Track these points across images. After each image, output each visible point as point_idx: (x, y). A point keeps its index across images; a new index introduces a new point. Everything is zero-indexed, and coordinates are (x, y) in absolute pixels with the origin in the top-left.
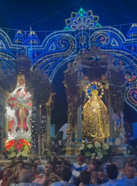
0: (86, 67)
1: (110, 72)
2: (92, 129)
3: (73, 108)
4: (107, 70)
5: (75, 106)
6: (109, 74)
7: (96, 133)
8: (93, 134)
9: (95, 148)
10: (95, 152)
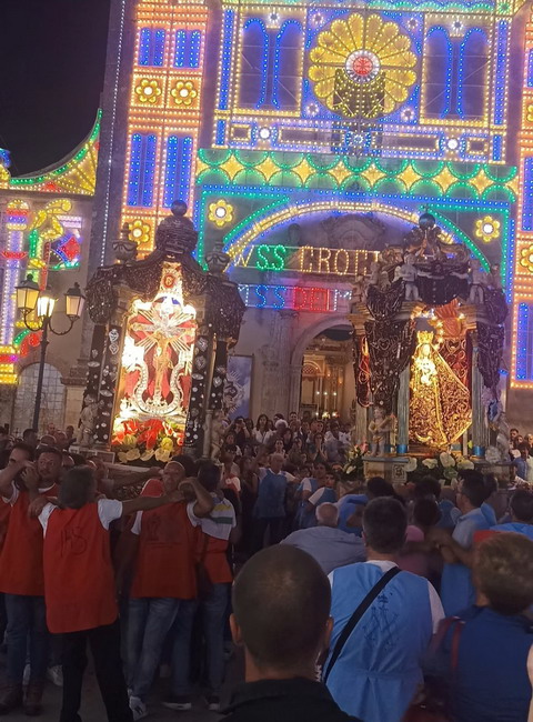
0: (420, 274)
1: (480, 290)
2: (420, 424)
3: (388, 371)
4: (472, 284)
5: (392, 367)
6: (477, 295)
7: (430, 433)
8: (422, 435)
9: (443, 468)
10: (444, 478)
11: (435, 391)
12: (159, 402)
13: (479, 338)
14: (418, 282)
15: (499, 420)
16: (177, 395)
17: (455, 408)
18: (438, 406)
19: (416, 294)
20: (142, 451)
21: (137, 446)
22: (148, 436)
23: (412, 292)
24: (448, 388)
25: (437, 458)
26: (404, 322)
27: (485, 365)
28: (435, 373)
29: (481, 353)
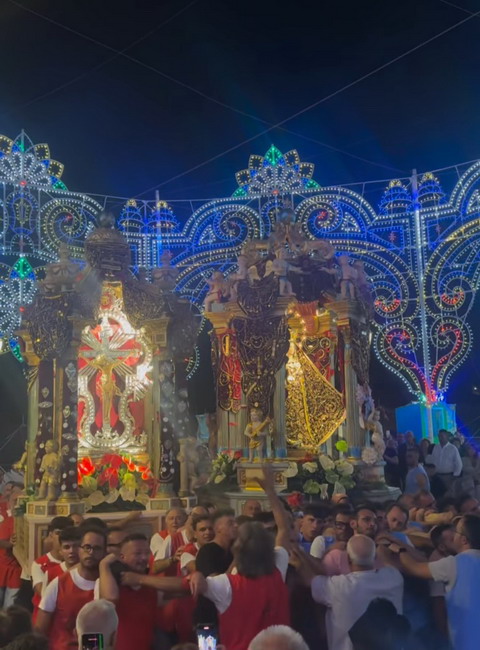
0: (291, 268)
1: (351, 285)
4: (341, 280)
5: (266, 366)
6: (348, 290)
9: (324, 471)
10: (326, 482)
11: (303, 391)
12: (109, 435)
13: (352, 334)
14: (291, 276)
15: (373, 419)
16: (128, 425)
17: (322, 409)
18: (306, 407)
19: (290, 289)
20: (106, 493)
21: (99, 488)
22: (108, 475)
23: (286, 287)
24: (314, 388)
25: (317, 461)
26: (279, 318)
27: (358, 362)
28: (302, 372)
29: (355, 349)
